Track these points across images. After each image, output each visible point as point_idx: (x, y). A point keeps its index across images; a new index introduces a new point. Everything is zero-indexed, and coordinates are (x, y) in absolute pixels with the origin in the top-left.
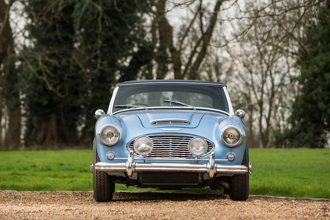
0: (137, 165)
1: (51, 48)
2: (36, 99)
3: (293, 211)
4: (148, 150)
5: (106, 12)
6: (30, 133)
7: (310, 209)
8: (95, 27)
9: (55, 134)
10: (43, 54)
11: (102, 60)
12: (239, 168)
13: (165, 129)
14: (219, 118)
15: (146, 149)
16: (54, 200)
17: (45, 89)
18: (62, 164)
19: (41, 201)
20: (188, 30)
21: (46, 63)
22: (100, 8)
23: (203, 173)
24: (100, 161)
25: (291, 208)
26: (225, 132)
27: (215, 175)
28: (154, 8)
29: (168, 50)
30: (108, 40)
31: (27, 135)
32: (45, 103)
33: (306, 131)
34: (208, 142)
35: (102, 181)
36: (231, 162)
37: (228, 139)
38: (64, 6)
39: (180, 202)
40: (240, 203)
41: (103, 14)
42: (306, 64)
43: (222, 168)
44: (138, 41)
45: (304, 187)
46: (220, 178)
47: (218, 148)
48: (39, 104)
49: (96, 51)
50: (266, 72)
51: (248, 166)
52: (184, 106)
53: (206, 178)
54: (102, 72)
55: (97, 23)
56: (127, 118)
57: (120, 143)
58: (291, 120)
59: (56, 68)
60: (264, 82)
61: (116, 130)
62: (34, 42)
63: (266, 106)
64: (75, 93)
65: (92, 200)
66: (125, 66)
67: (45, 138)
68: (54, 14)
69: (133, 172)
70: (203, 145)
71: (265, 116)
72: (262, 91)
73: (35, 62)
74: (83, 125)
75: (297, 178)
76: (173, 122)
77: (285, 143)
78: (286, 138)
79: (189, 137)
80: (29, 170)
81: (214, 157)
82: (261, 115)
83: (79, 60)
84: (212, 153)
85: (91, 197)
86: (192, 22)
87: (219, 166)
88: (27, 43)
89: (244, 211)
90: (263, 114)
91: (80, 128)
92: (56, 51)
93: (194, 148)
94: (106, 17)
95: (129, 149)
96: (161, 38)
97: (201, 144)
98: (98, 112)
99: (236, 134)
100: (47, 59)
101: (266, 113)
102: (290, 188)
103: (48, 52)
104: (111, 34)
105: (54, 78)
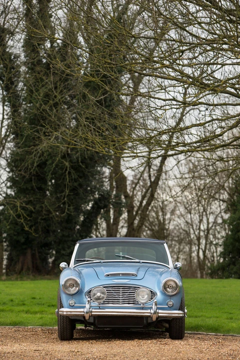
0: (93, 310)
1: (28, 196)
2: (15, 237)
3: (220, 352)
4: (103, 298)
5: (72, 167)
6: (11, 265)
7: (233, 351)
8: (64, 179)
9: (31, 266)
10: (21, 201)
11: (69, 206)
12: (177, 313)
13: (116, 281)
14: (161, 270)
15: (101, 297)
16: (25, 338)
17: (23, 230)
18: (34, 298)
19: (15, 339)
20: (139, 179)
21: (23, 208)
22: (67, 164)
23: (147, 317)
24: (63, 307)
25: (218, 349)
26: (166, 283)
27: (157, 318)
28: (112, 162)
29: (123, 197)
30: (74, 190)
31: (8, 266)
32: (23, 240)
33: (234, 264)
34: (151, 292)
35: (65, 324)
36: (170, 308)
37: (168, 289)
38: (38, 163)
39: (128, 341)
40: (177, 342)
41: (70, 169)
42: (234, 210)
43: (163, 313)
44: (99, 190)
45: (230, 324)
46: (161, 321)
47: (159, 296)
48: (18, 242)
49: (64, 198)
50: (202, 213)
51: (184, 311)
52: (132, 259)
53: (149, 321)
54: (69, 215)
55: (65, 175)
56: (85, 271)
57: (80, 292)
58: (223, 254)
59: (31, 212)
60: (201, 221)
61: (76, 282)
62: (14, 191)
63: (203, 241)
64: (47, 231)
65: (57, 338)
66: (88, 210)
67: (22, 269)
68: (30, 170)
69: (90, 317)
70: (148, 295)
71: (202, 249)
72: (199, 229)
73: (14, 207)
74: (53, 258)
75: (226, 313)
76: (123, 274)
77: (218, 274)
78: (218, 270)
79: (136, 288)
80: (7, 304)
81: (156, 305)
82: (199, 248)
83: (50, 206)
84: (155, 300)
85: (56, 335)
86: (143, 173)
87: (160, 311)
88: (9, 192)
89: (180, 352)
90: (201, 247)
91: (50, 260)
92: (32, 199)
93: (140, 296)
94: (73, 171)
95: (87, 297)
96: (117, 187)
97: (145, 293)
98: (63, 265)
99: (174, 285)
100: (24, 205)
101: (203, 246)
102: (219, 326)
103: (25, 199)
104: (76, 184)
105: (30, 220)
